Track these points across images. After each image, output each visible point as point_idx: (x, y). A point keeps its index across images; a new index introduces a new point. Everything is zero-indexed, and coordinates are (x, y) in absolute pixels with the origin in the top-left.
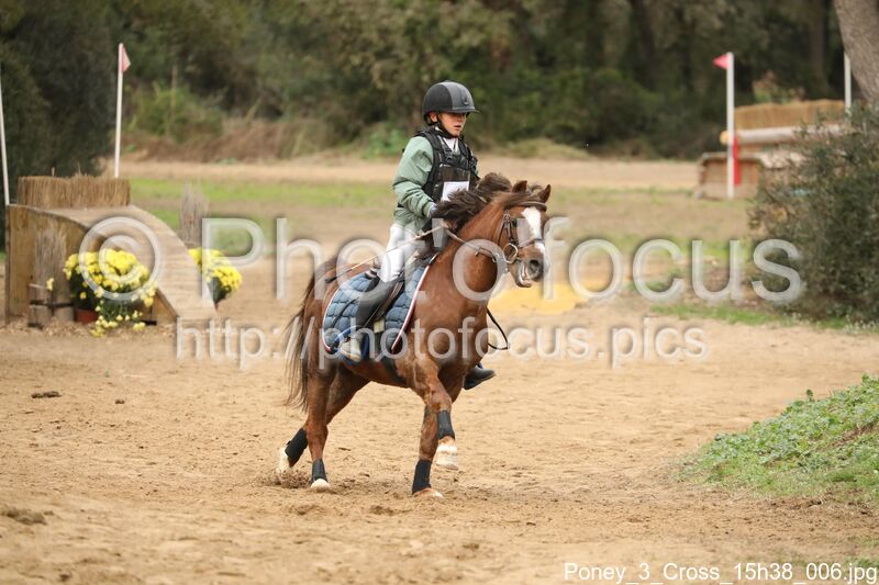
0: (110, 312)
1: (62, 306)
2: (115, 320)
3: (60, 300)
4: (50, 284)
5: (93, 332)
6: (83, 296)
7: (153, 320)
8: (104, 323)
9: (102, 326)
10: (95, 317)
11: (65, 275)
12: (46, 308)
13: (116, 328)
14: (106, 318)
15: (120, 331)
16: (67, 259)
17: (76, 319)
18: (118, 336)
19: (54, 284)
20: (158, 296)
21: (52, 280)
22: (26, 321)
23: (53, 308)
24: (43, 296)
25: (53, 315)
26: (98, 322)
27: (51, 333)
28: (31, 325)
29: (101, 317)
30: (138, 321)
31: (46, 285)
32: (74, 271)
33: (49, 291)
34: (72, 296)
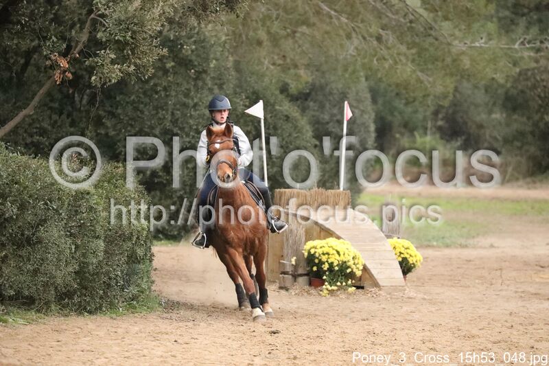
0: (333, 280)
1: (301, 275)
2: (336, 285)
3: (300, 271)
4: (293, 261)
5: (321, 293)
6: (315, 269)
7: (362, 285)
8: (329, 287)
9: (327, 289)
10: (323, 283)
11: (303, 254)
12: (290, 277)
13: (337, 290)
14: (330, 284)
15: (339, 292)
16: (305, 244)
17: (310, 284)
18: (338, 296)
19: (296, 261)
20: (365, 269)
21: (295, 258)
22: (278, 285)
23: (295, 277)
24: (289, 269)
25: (295, 281)
26: (324, 287)
27: (293, 293)
28: (281, 288)
29: (326, 283)
30: (351, 286)
31: (291, 262)
32: (309, 252)
33: (293, 265)
34: (308, 269)
